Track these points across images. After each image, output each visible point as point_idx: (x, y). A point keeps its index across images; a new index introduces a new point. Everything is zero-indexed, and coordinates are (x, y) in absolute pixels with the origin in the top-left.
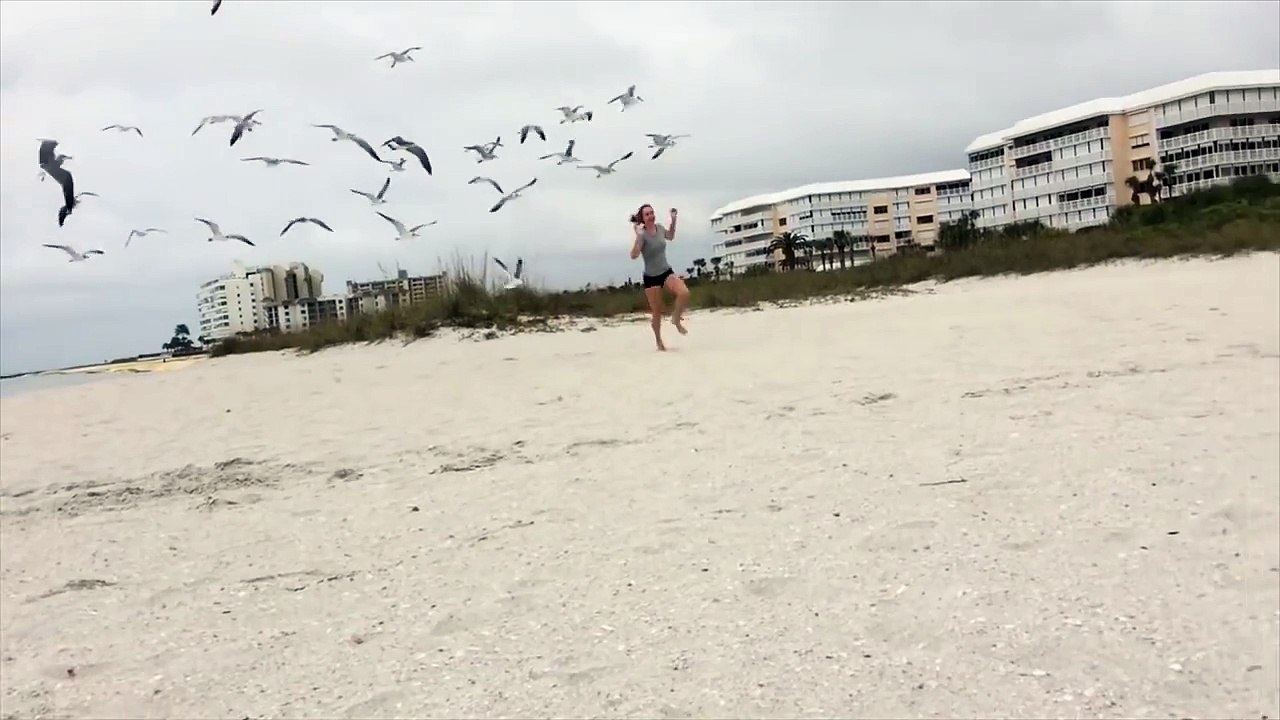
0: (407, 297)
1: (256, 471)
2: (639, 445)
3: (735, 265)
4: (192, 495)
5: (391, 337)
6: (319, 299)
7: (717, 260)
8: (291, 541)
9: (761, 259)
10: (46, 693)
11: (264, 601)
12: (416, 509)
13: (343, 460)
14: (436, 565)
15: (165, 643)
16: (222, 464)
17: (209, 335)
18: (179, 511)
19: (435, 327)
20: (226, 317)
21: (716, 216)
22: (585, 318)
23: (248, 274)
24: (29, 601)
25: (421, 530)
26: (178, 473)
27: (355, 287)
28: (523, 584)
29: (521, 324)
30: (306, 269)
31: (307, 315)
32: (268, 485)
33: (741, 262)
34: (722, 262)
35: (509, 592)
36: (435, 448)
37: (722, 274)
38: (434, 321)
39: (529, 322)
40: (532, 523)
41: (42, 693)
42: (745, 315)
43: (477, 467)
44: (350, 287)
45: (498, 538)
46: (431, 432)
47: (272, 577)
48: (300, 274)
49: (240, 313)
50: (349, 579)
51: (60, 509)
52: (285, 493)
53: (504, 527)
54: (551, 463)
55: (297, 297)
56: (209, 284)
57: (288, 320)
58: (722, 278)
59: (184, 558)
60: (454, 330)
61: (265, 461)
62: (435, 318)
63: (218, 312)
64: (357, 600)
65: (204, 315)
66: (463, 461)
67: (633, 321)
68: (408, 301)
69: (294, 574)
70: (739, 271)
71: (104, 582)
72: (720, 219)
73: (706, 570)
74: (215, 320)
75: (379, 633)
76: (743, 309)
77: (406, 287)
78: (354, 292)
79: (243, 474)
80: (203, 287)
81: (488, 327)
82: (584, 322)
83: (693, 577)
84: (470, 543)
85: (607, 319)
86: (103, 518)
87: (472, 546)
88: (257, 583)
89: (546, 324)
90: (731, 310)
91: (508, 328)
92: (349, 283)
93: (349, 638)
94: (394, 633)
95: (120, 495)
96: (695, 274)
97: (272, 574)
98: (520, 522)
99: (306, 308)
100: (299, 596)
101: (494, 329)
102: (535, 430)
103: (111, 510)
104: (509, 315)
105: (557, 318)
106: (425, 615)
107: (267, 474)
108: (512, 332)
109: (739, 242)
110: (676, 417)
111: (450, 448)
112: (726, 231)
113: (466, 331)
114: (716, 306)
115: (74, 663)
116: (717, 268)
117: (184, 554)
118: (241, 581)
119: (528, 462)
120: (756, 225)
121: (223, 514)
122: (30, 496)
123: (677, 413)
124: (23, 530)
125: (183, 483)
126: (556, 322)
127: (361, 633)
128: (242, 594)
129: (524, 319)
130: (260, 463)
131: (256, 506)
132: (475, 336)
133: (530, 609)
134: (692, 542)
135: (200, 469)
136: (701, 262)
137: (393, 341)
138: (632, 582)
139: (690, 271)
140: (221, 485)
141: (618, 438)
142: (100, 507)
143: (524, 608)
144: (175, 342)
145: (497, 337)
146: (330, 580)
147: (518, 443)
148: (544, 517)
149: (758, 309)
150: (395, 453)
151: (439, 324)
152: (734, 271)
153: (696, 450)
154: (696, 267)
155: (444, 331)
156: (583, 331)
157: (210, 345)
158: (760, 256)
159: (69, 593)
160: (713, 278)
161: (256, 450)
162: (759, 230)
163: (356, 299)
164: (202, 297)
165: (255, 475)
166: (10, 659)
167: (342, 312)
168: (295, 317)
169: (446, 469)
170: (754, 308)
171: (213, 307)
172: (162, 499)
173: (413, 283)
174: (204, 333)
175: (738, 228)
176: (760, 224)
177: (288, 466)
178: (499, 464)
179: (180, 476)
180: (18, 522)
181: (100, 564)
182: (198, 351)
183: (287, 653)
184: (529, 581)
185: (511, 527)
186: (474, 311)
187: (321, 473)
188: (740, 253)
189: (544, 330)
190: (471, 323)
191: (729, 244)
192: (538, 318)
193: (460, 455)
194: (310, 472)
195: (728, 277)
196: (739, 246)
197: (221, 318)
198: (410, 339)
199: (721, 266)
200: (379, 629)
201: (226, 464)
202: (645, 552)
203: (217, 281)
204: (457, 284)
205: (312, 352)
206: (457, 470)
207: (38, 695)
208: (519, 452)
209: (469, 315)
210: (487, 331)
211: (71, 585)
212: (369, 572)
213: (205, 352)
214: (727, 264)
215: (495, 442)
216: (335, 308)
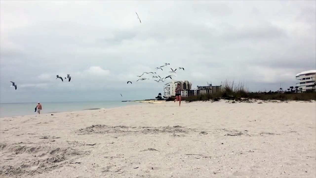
0: (211, 91)
1: (183, 129)
2: (280, 136)
3: (303, 89)
4: (170, 133)
5: (209, 100)
6: (190, 90)
7: (297, 87)
8: (194, 147)
9: (311, 88)
10: (149, 172)
11: (191, 160)
12: (223, 144)
13: (202, 129)
14: (230, 158)
15: (172, 166)
16: (175, 126)
17: (165, 96)
18: (167, 136)
19: (220, 99)
20: (170, 92)
21: (298, 75)
22: (259, 100)
23: (175, 83)
24: (141, 151)
25: (225, 149)
26: (166, 127)
27: (199, 87)
28: (254, 167)
29: (242, 100)
30: (188, 82)
31: (187, 93)
32: (186, 133)
33: (304, 88)
34: (299, 88)
35: (251, 168)
36: (224, 129)
37: (298, 91)
38: (219, 97)
39: (244, 100)
40: (254, 152)
41: (148, 172)
42: (307, 103)
43: (236, 135)
44: (198, 87)
45: (245, 154)
46: (223, 125)
47: (192, 155)
48: (187, 83)
49: (173, 91)
50: (210, 158)
51: (143, 132)
52: (191, 135)
53: (246, 152)
54: (256, 137)
55: (185, 89)
56: (166, 84)
57: (183, 94)
58: (298, 92)
59: (171, 147)
60: (224, 100)
61: (184, 127)
62: (219, 96)
63: (168, 91)
64: (212, 163)
65: (165, 91)
66: (232, 133)
67: (273, 102)
68: (211, 92)
69: (196, 155)
70: (304, 91)
71: (155, 150)
72: (299, 76)
73: (306, 172)
74: (167, 93)
75: (220, 172)
76: (306, 102)
77: (211, 88)
78: (199, 88)
79: (181, 129)
80: (165, 85)
81: (233, 100)
82: (259, 101)
83: (303, 173)
84: (238, 154)
85: (266, 101)
86: (152, 135)
87: (239, 155)
88: (189, 155)
89: (248, 101)
90: (302, 101)
91: (238, 101)
92: (198, 86)
93: (213, 172)
94: (223, 173)
95: (154, 130)
96: (290, 91)
97: (192, 154)
98: (250, 151)
99: (187, 92)
100: (198, 160)
101: (234, 101)
102: (250, 128)
103: (153, 134)
104: (238, 97)
105: (251, 99)
106: (230, 170)
107: (185, 130)
108: (239, 102)
109: (304, 83)
110: (290, 129)
111: (228, 130)
112: (300, 79)
113: (227, 101)
114: (298, 100)
115: (153, 166)
116: (297, 90)
117: (171, 146)
118: (185, 154)
119: (249, 136)
120: (310, 78)
121: (177, 138)
122: (135, 128)
123: (290, 128)
124: (136, 135)
125: (167, 130)
126: (251, 100)
127: (215, 172)
128: (186, 157)
129: (242, 99)
130: (183, 127)
131: (184, 137)
132: (230, 102)
133: (258, 173)
134: (301, 164)
135: (171, 127)
136: (292, 87)
137: (209, 101)
138: (285, 171)
139: (289, 89)
140: (176, 131)
141: (274, 133)
142: (151, 133)
143: (256, 173)
144: (158, 97)
145: (235, 103)
146: (205, 157)
147: (246, 131)
148: (257, 151)
149: (311, 102)
150: (215, 129)
151: (221, 98)
152: (302, 90)
153: (298, 139)
154: (291, 89)
155: (222, 100)
156: (258, 103)
157: (166, 98)
158: (311, 87)
159: (148, 151)
160: (295, 92)
161: (182, 124)
162: (311, 80)
163: (199, 90)
164: (165, 87)
165: (183, 130)
166: (140, 163)
167: (195, 93)
168: (184, 93)
169: (228, 135)
170: (309, 101)
171: (167, 89)
172: (163, 133)
173: (213, 87)
174: (165, 95)
175: (304, 79)
176: (311, 78)
177: (190, 129)
178: (242, 135)
179: (167, 128)
180: (135, 134)
181: (153, 146)
182: (163, 99)
183: (199, 173)
184: (256, 166)
185: (248, 152)
186: (230, 96)
187: (197, 132)
188: (304, 86)
189: (248, 102)
190: (229, 98)
191: (301, 83)
192: (246, 99)
193: (231, 132)
194: (195, 131)
195: (300, 92)
196: (304, 84)
197: (168, 92)
198: (213, 101)
199: (298, 89)
200: (219, 171)
201: (176, 127)
202: (287, 164)
203: (168, 84)
204: (225, 89)
205: (190, 102)
206: (231, 135)
207: (147, 172)
208: (246, 133)
209: (228, 96)
210: (232, 101)
211: (149, 149)
212: (214, 157)
213: (165, 100)
214: (300, 88)
215: (240, 130)
216: (194, 92)
